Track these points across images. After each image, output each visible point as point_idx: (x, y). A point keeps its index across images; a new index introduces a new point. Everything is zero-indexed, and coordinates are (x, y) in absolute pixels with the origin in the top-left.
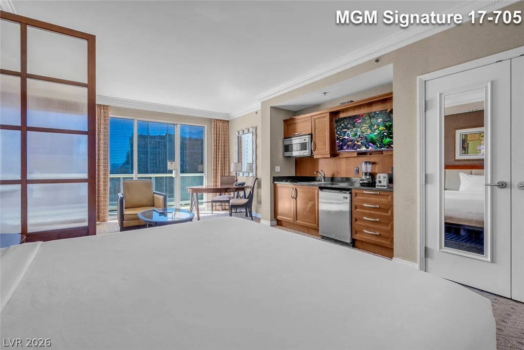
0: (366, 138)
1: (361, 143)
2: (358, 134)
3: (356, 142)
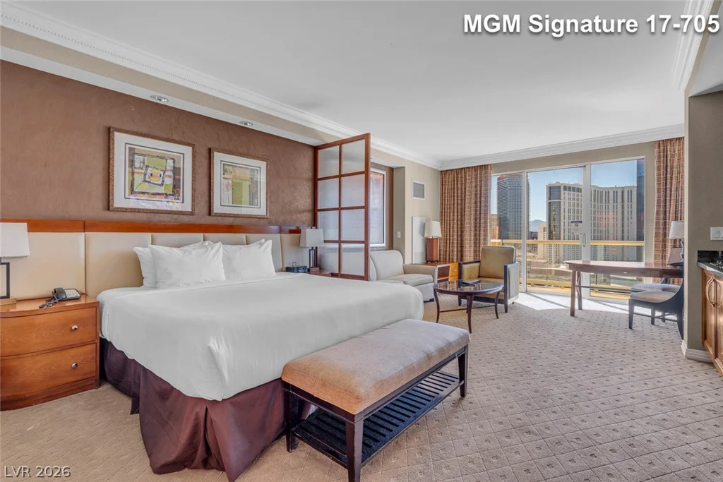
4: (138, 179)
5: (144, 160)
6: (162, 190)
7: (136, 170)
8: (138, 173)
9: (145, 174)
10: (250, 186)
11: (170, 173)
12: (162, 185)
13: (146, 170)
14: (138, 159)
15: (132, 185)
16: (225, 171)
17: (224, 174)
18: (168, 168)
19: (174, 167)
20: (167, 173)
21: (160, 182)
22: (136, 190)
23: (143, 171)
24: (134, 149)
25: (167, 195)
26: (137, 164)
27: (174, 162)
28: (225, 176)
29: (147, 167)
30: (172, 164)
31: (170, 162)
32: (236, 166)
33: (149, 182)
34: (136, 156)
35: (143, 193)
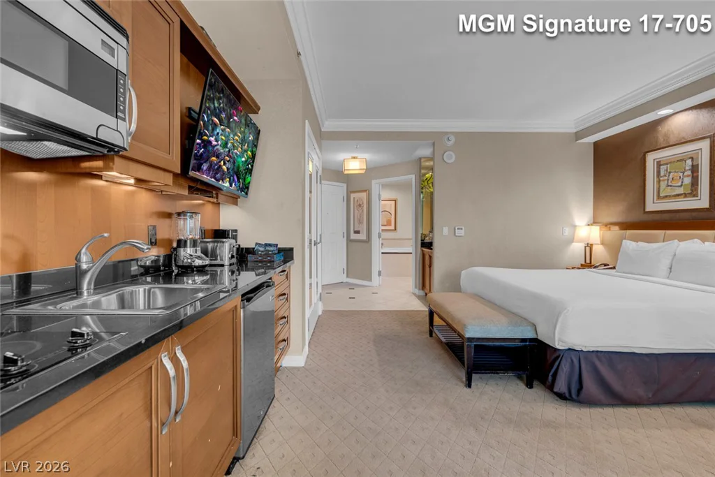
0: (234, 162)
1: (228, 169)
2: (229, 145)
3: (222, 162)
4: (663, 184)
5: (667, 168)
6: (681, 191)
7: (661, 179)
8: (664, 180)
9: (668, 180)
11: (689, 173)
12: (682, 185)
13: (669, 176)
14: (663, 168)
15: (659, 192)
18: (687, 168)
19: (692, 165)
20: (686, 173)
21: (679, 184)
22: (662, 195)
23: (666, 178)
24: (660, 161)
25: (685, 195)
26: (662, 173)
27: (693, 161)
29: (670, 173)
30: (691, 163)
31: (689, 162)
33: (671, 186)
34: (662, 167)
35: (666, 196)
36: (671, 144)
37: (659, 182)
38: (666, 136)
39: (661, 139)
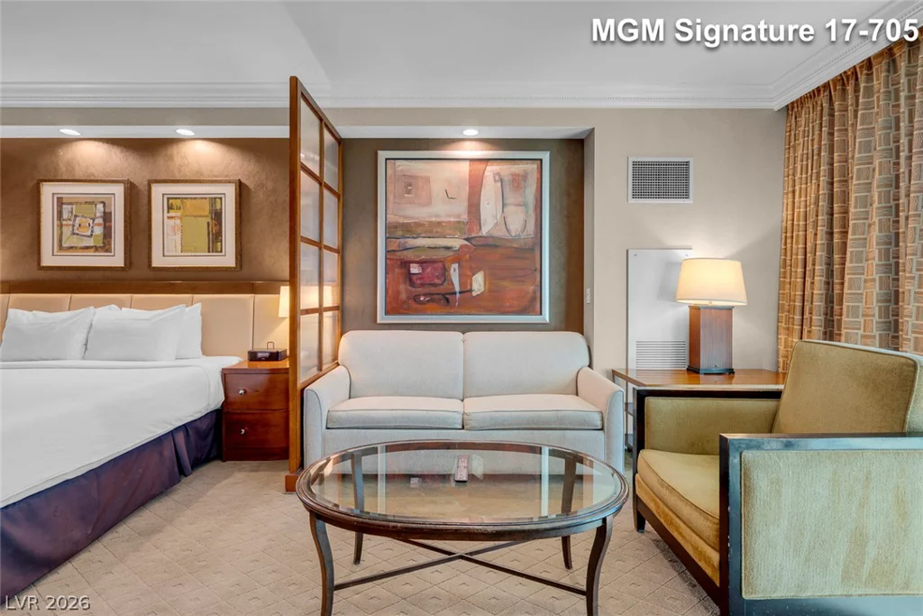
4: (67, 231)
5: (72, 209)
6: (90, 242)
7: (64, 223)
8: (67, 225)
9: (74, 226)
10: (208, 223)
11: (100, 221)
12: (91, 235)
13: (75, 220)
14: (66, 208)
15: (60, 241)
16: (170, 208)
17: (168, 212)
18: (98, 215)
19: (104, 212)
20: (97, 221)
21: (89, 233)
22: (64, 245)
23: (71, 223)
24: (62, 198)
25: (96, 249)
26: (65, 216)
27: (104, 206)
28: (170, 215)
29: (76, 216)
30: (102, 209)
31: (100, 207)
32: (186, 198)
33: (78, 234)
34: (64, 206)
35: (71, 248)
36: (77, 178)
37: (61, 226)
38: (70, 165)
39: (62, 168)
